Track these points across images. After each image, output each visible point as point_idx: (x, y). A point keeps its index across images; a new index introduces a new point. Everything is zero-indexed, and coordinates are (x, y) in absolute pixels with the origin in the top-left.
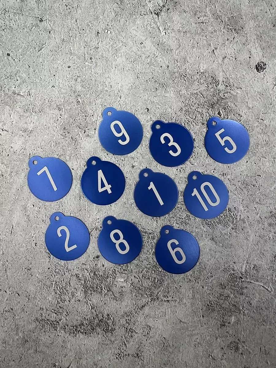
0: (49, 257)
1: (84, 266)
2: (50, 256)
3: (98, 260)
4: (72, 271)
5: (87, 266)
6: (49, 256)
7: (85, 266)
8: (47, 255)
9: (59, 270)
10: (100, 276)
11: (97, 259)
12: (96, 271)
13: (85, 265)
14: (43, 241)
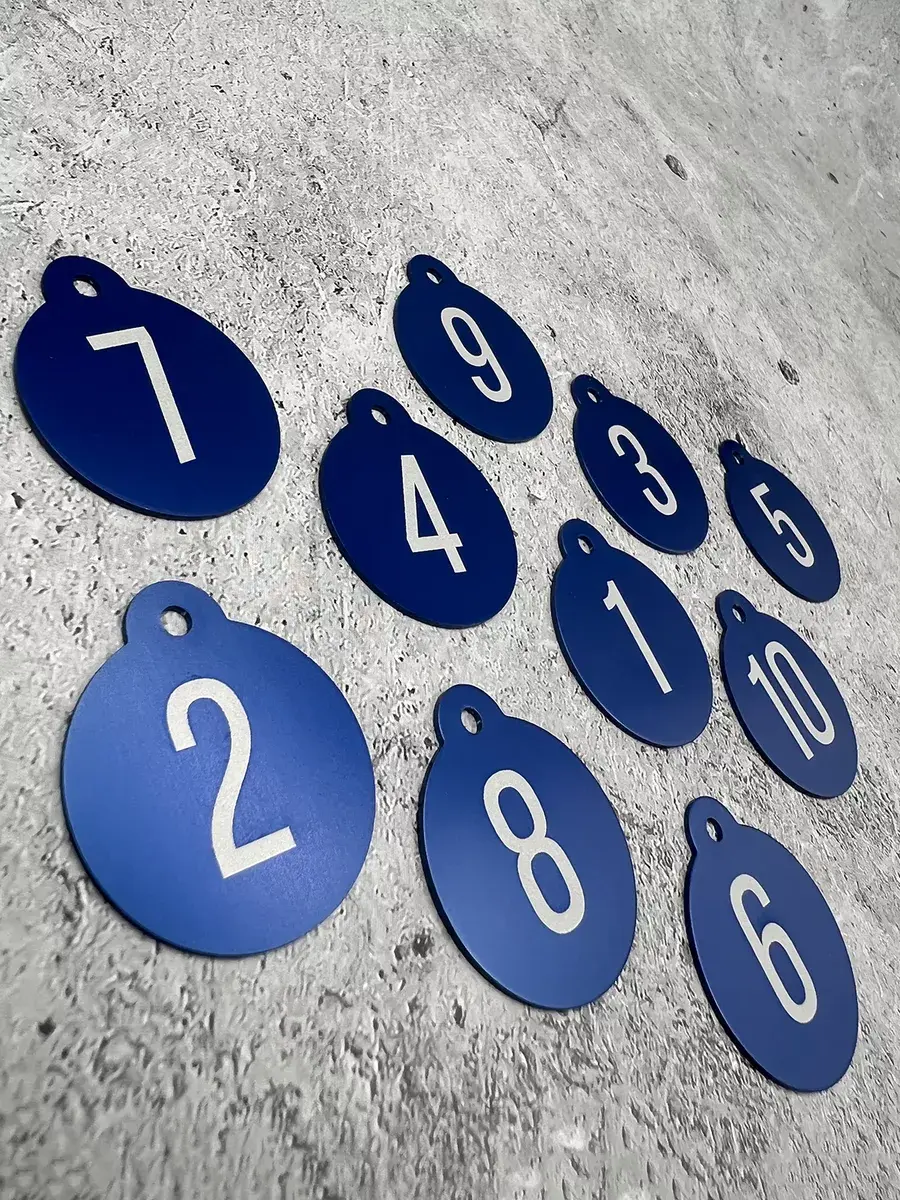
0: (68, 916)
1: (333, 1020)
2: (79, 905)
3: (428, 968)
4: (245, 1054)
5: (355, 1012)
6: (69, 900)
7: (340, 1017)
8: (52, 891)
9: (138, 1045)
10: (443, 1105)
11: (419, 960)
12: (418, 1061)
13: (346, 1005)
14: (41, 762)
